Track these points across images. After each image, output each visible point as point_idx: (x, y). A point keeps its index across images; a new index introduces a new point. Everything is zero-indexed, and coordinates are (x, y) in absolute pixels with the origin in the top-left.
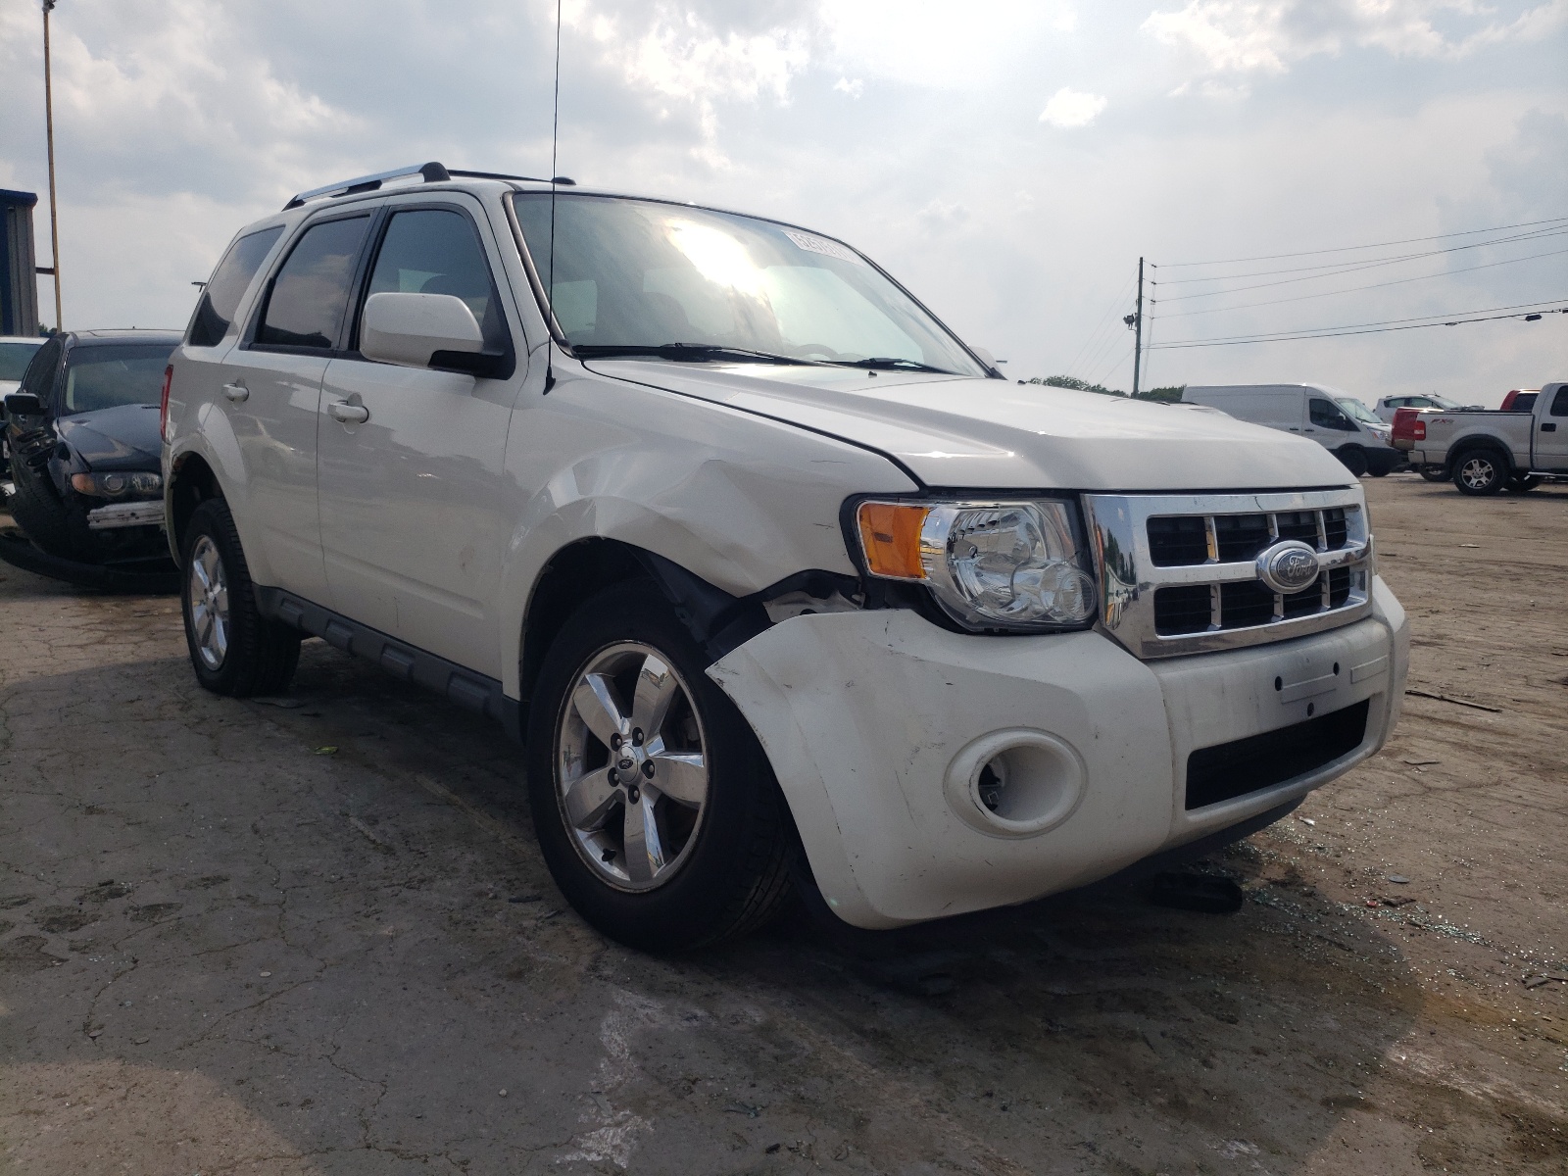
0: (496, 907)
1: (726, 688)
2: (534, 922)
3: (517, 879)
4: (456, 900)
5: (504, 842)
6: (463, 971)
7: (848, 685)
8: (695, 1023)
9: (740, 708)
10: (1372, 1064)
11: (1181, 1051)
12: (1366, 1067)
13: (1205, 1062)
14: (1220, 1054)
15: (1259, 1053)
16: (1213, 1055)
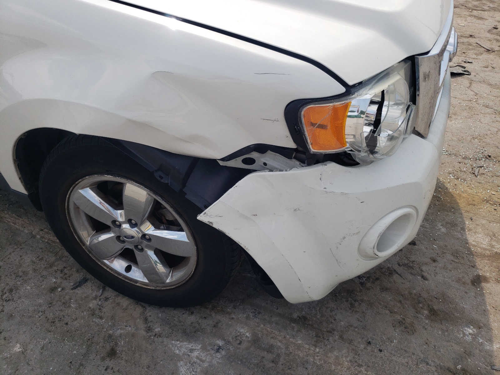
0: (67, 297)
1: (215, 226)
2: (95, 302)
3: (65, 268)
4: (41, 301)
5: (38, 237)
6: (81, 365)
7: (295, 210)
8: (223, 353)
9: (227, 234)
10: (469, 249)
11: (411, 273)
12: (469, 252)
13: (423, 277)
14: (424, 268)
15: (434, 261)
16: (422, 271)
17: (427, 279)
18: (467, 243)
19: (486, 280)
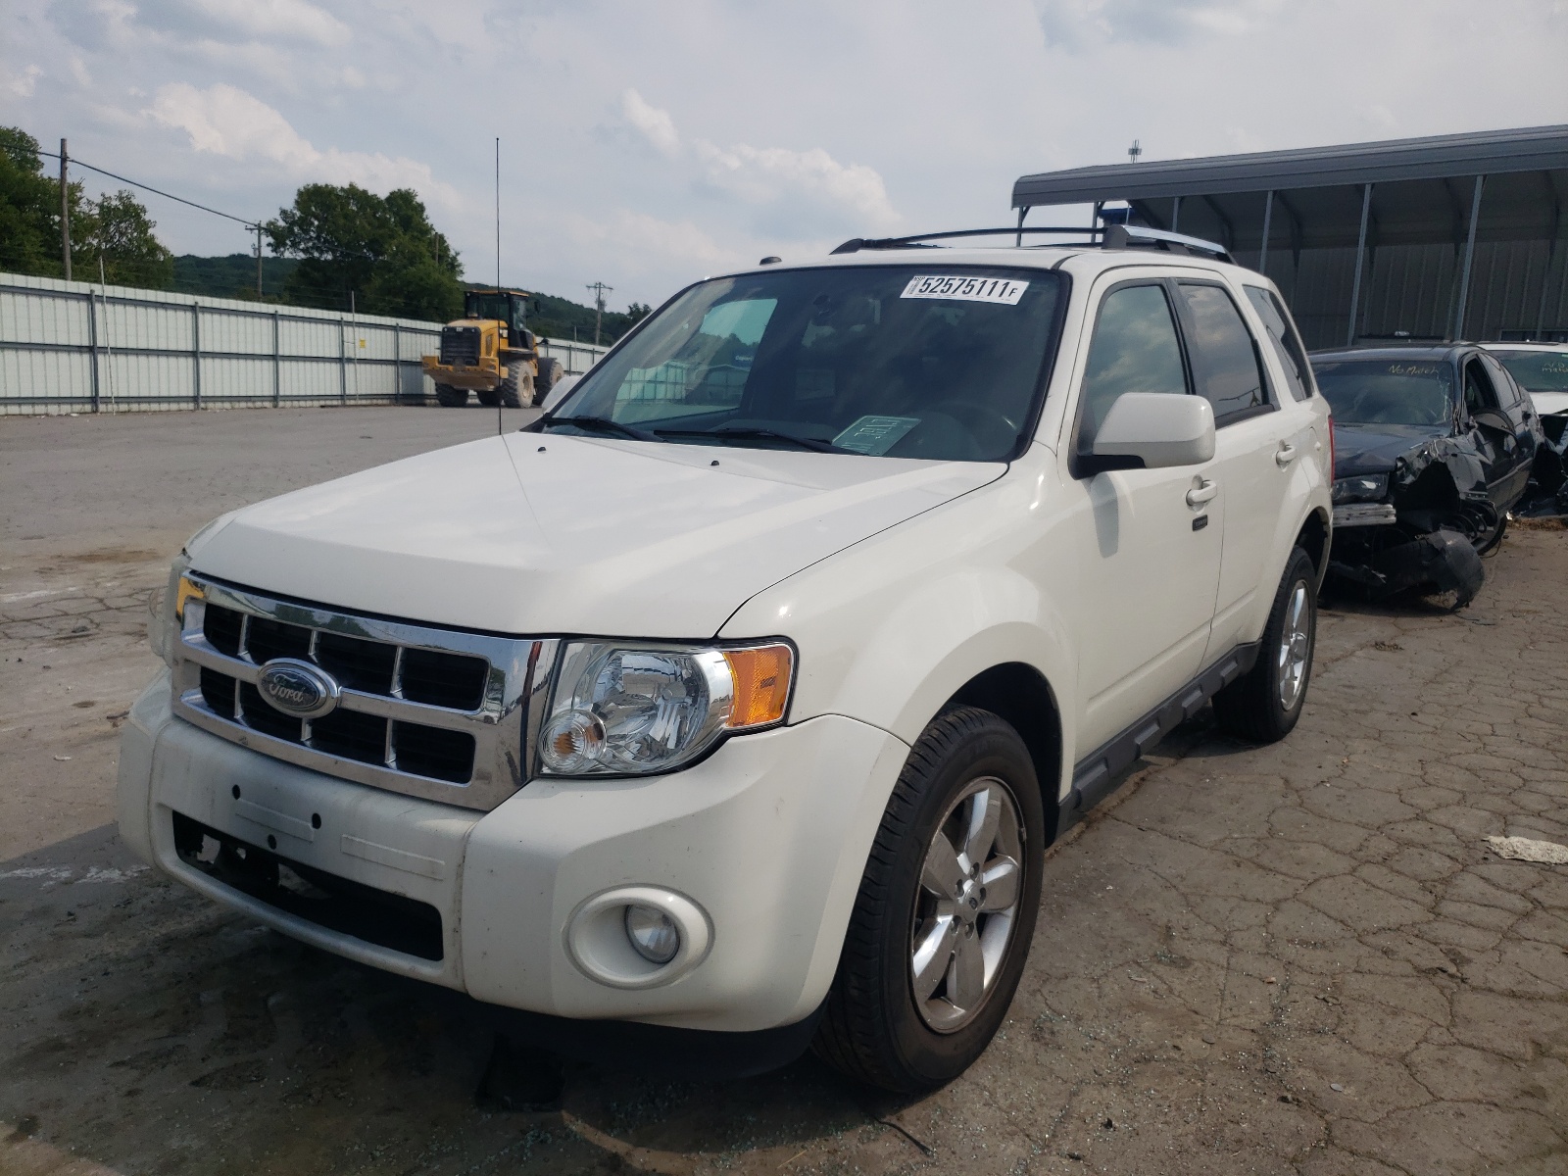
10: (89, 1155)
11: (147, 1053)
12: (85, 1150)
13: (123, 1063)
14: (135, 1073)
15: (130, 1093)
16: (132, 1068)
17: (111, 1066)
18: (104, 1162)
19: (13, 1139)
